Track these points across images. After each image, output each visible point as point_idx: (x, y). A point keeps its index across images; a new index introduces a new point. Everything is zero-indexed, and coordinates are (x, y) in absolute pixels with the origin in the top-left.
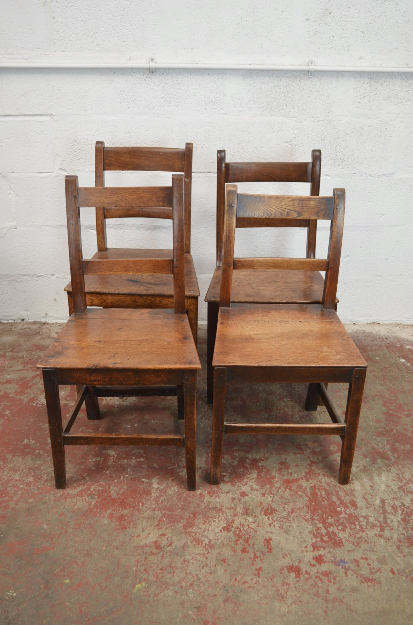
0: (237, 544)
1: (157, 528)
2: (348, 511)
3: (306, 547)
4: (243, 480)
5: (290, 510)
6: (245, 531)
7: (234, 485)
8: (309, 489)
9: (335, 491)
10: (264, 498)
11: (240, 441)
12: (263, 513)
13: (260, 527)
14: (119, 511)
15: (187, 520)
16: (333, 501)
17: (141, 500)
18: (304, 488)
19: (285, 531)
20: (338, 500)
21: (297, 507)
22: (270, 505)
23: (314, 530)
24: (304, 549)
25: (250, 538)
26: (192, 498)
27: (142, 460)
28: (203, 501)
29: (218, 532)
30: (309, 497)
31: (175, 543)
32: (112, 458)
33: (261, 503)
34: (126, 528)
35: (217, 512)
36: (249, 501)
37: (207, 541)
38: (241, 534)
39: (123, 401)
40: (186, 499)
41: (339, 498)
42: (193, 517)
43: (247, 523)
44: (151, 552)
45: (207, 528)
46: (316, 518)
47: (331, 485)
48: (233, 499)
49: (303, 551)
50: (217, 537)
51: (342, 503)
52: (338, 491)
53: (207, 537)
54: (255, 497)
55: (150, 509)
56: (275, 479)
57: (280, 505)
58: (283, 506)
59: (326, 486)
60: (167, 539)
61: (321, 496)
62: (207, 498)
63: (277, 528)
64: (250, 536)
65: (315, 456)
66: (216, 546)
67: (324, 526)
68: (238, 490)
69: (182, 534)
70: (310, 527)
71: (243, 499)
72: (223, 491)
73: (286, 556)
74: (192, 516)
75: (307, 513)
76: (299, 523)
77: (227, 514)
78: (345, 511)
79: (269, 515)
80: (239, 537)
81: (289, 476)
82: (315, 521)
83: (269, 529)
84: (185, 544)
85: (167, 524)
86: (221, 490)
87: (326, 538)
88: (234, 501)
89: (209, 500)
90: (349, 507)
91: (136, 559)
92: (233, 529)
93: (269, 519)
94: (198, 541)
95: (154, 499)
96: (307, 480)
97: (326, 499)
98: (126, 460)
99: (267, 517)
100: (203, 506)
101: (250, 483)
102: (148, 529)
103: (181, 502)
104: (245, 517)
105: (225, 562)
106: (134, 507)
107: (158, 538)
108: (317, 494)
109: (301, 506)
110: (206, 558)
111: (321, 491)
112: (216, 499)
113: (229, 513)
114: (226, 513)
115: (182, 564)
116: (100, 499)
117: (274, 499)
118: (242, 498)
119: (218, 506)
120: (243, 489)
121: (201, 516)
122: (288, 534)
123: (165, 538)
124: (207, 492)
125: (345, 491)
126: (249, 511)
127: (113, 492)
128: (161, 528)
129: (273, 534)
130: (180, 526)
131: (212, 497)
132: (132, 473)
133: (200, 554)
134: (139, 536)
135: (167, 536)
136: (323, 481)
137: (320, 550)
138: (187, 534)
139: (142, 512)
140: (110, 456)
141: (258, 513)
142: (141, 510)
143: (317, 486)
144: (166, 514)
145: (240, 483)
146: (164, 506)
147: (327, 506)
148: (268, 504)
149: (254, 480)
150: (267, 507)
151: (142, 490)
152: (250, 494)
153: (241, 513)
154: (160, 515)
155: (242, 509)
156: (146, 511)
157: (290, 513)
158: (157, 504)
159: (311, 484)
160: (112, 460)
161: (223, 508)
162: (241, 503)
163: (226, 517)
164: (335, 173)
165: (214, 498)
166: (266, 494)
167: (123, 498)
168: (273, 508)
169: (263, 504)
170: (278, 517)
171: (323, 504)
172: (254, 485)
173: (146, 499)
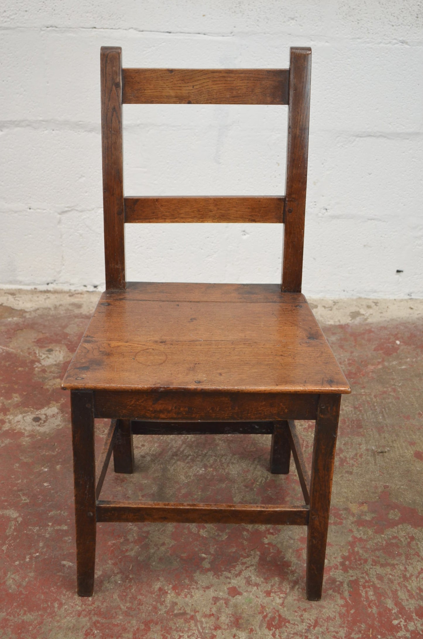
2: (411, 626)
4: (234, 567)
5: (312, 621)
7: (218, 576)
8: (348, 585)
9: (392, 591)
10: (268, 599)
11: (234, 499)
12: (265, 625)
14: (18, 615)
15: (134, 634)
16: (387, 607)
17: (58, 597)
18: (338, 583)
20: (394, 607)
21: (325, 617)
22: (278, 611)
26: (146, 596)
27: (65, 528)
28: (164, 601)
30: (345, 599)
32: (13, 523)
33: (263, 607)
35: (186, 621)
36: (243, 604)
39: (39, 426)
40: (134, 598)
41: (397, 604)
42: (144, 630)
47: (386, 580)
48: (216, 599)
51: (402, 610)
52: (396, 590)
54: (253, 597)
55: (71, 613)
57: (296, 611)
58: (300, 613)
59: (376, 582)
61: (367, 598)
62: (170, 597)
65: (361, 528)
68: (225, 584)
71: (232, 599)
72: (199, 586)
74: (143, 627)
75: (341, 627)
77: (204, 625)
78: (405, 626)
79: (276, 629)
86: (196, 583)
88: (218, 604)
89: (175, 600)
90: (413, 619)
93: (274, 635)
96: (346, 569)
97: (375, 604)
98: (38, 528)
99: (271, 632)
100: (163, 610)
101: (246, 573)
103: (126, 602)
104: (234, 630)
106: (45, 609)
108: (360, 595)
109: (332, 615)
111: (368, 589)
112: (187, 599)
113: (208, 624)
114: (201, 622)
117: (286, 601)
118: (230, 597)
119: (189, 612)
120: (234, 582)
121: (158, 627)
124: (171, 586)
125: (408, 591)
126: (241, 621)
127: (10, 582)
131: (179, 595)
132: (45, 550)
136: (373, 572)
139: (58, 618)
140: (9, 519)
141: (257, 625)
142: (56, 615)
143: (361, 580)
144: (98, 622)
145: (230, 572)
146: (96, 609)
147: (376, 615)
148: (274, 610)
149: (253, 568)
150: (273, 615)
151: (62, 581)
152: (245, 592)
153: (228, 625)
154: (89, 624)
155: (230, 617)
156: (65, 617)
157: (311, 626)
158: (85, 605)
159: (352, 576)
160: (13, 527)
161: (197, 614)
162: (228, 607)
163: (201, 631)
164: (418, 39)
165: (183, 596)
166: (273, 592)
167: (27, 593)
168: (284, 617)
169: (267, 609)
170: (290, 633)
171: (369, 612)
172: (253, 576)
173: (66, 597)
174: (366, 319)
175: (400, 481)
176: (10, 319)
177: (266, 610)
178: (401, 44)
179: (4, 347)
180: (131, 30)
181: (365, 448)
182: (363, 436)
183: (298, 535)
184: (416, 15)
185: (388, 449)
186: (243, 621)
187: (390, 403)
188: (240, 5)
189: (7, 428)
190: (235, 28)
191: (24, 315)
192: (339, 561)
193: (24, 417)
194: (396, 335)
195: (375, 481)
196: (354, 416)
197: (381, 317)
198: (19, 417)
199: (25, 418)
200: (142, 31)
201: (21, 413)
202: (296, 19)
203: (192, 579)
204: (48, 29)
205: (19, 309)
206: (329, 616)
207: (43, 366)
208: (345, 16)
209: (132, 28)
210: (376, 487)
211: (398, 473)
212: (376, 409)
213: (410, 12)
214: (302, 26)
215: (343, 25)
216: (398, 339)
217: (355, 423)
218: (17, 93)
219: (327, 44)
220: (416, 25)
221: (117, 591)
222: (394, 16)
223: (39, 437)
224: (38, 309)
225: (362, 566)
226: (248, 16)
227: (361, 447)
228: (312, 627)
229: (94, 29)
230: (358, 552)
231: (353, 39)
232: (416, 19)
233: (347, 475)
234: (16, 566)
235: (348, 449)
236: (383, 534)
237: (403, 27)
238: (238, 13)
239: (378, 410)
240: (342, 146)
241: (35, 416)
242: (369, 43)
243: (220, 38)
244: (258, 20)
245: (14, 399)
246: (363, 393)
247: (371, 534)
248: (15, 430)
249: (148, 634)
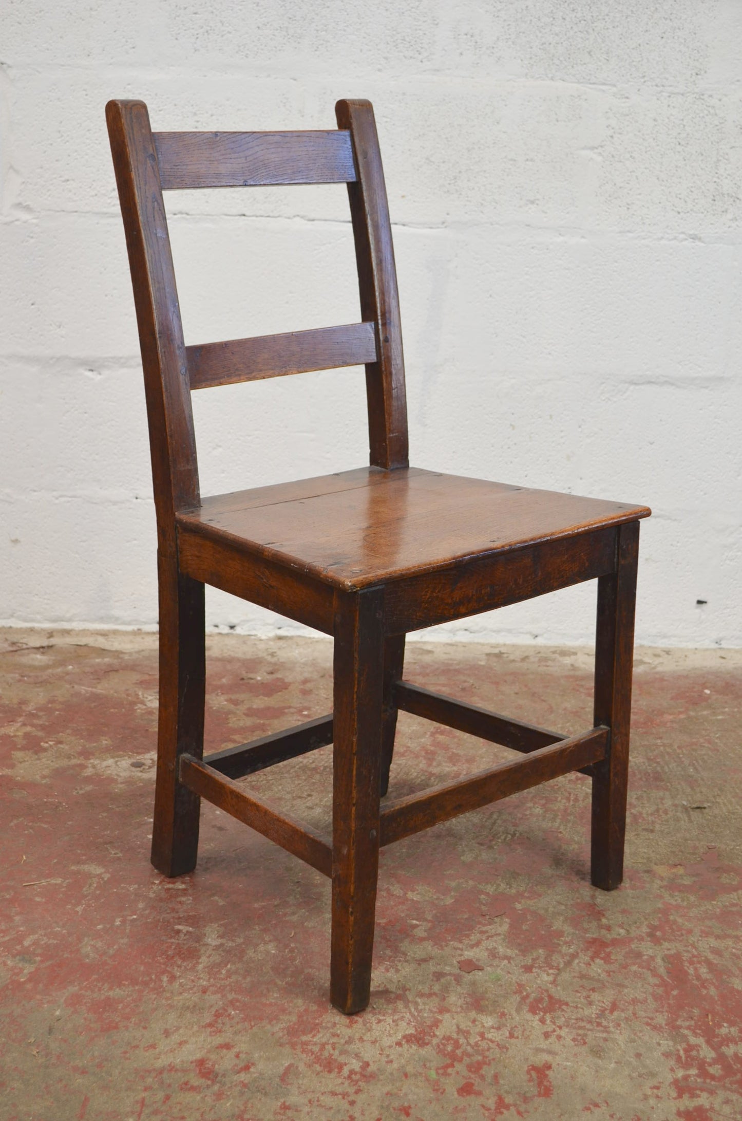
0: (446, 1074)
1: (209, 1030)
3: (658, 1088)
4: (468, 936)
5: (607, 1003)
6: (473, 1048)
7: (441, 946)
8: (663, 959)
10: (528, 976)
12: (526, 1008)
13: (517, 1038)
14: (100, 990)
15: (300, 1016)
16: (733, 987)
17: (169, 969)
19: (591, 1051)
21: (628, 999)
22: (547, 991)
23: (678, 1050)
24: (649, 1092)
25: (485, 1063)
29: (390, 1047)
30: (661, 977)
31: (261, 1066)
32: (95, 880)
33: (521, 986)
34: (116, 1028)
35: (390, 1001)
36: (486, 981)
37: (356, 1065)
38: (459, 1052)
39: (141, 772)
42: (317, 1011)
43: (478, 1029)
44: (186, 1084)
45: (357, 1036)
46: (687, 1023)
48: (439, 975)
49: (646, 1097)
50: (388, 1056)
53: (357, 1056)
54: (503, 973)
55: (191, 989)
56: (562, 936)
57: (577, 991)
58: (585, 994)
59: (711, 956)
60: (237, 1056)
61: (698, 977)
63: (568, 1041)
64: (485, 1057)
65: (676, 894)
66: (381, 1077)
67: (708, 1042)
68: (453, 956)
69: (281, 1045)
70: (667, 1044)
71: (467, 975)
72: (408, 958)
73: (596, 1105)
74: (314, 1007)
75: (657, 1011)
76: (635, 1034)
77: (420, 1008)
80: (454, 1058)
81: (604, 932)
82: (682, 1030)
83: (544, 1044)
84: (288, 1069)
85: (238, 1023)
86: (405, 954)
87: (716, 1070)
88: (443, 980)
91: (139, 1097)
92: (435, 1041)
93: (542, 1021)
94: (329, 1063)
95: (205, 968)
96: (657, 941)
97: (713, 984)
98: (136, 886)
99: (537, 1017)
101: (489, 944)
102: (181, 1031)
104: (473, 1014)
105: (408, 1114)
106: (145, 983)
107: (209, 1051)
108: (687, 973)
109: (640, 996)
110: (352, 1103)
111: (698, 966)
112: (389, 974)
113: (428, 1005)
114: (416, 1003)
115: (275, 1113)
116: (48, 963)
117: (559, 978)
118: (463, 973)
119: (393, 989)
120: (469, 954)
122: (600, 1057)
123: (231, 1054)
126: (483, 1003)
127: (87, 949)
128: (220, 1031)
129: (556, 1054)
130: (276, 1029)
132: (147, 912)
133: (334, 1094)
134: (153, 1046)
135: (236, 1050)
136: (703, 945)
137: (699, 1096)
138: (299, 1047)
139: (168, 995)
140: (89, 876)
141: (512, 1009)
142: (164, 991)
143: (685, 955)
144: (237, 1000)
145: (461, 942)
146: (233, 984)
147: (716, 998)
148: (540, 990)
149: (499, 938)
150: (539, 996)
151: (174, 949)
152: (487, 966)
153: (461, 1007)
154: (221, 1003)
155: (465, 997)
156: (181, 993)
157: (606, 1009)
158: (214, 979)
159: (669, 949)
160: (95, 885)
161: (407, 993)
162: (460, 985)
163: (416, 1014)
164: (717, 233)
165: (383, 971)
166: (536, 967)
167: (116, 963)
168: (558, 997)
169: (527, 988)
170: (570, 1019)
171: (704, 993)
172: (500, 947)
173: (183, 968)
174: (654, 668)
175: (734, 841)
176: (97, 660)
177: (527, 990)
178: (692, 240)
179: (89, 687)
180: (297, 219)
181: (670, 803)
182: (667, 789)
183: (572, 899)
184: (712, 197)
185: (709, 804)
186: (487, 1003)
187: (705, 755)
188: (456, 182)
189: (90, 774)
190: (448, 216)
191: (121, 656)
192: (644, 931)
193: (116, 762)
194: (704, 684)
195: (692, 840)
196: (649, 768)
197: (677, 666)
198: (110, 762)
199: (118, 763)
200: (313, 220)
201: (113, 757)
202: (537, 202)
203: (396, 950)
204: (176, 216)
205: (114, 649)
206: (636, 997)
207: (150, 707)
208: (609, 198)
209: (298, 216)
210: (696, 848)
211: (728, 832)
212: (683, 761)
213: (703, 192)
214: (546, 213)
215: (606, 212)
216: (707, 688)
217: (651, 775)
218: (126, 315)
219: (583, 240)
220: (712, 212)
221: (270, 963)
222: (680, 199)
223: (141, 784)
224: (143, 651)
225: (685, 937)
226: (468, 197)
227: (664, 802)
228: (608, 1011)
229: (243, 217)
230: (675, 922)
231: (620, 232)
232: (712, 202)
233: (645, 833)
234: (99, 930)
235: (643, 803)
236: (714, 900)
237: (693, 214)
238: (452, 193)
239: (687, 762)
240: (609, 399)
241: (135, 761)
242: (644, 239)
243: (427, 231)
244: (482, 204)
245: (101, 742)
246: (659, 744)
247: (694, 901)
248: (103, 775)
249: (324, 1016)
